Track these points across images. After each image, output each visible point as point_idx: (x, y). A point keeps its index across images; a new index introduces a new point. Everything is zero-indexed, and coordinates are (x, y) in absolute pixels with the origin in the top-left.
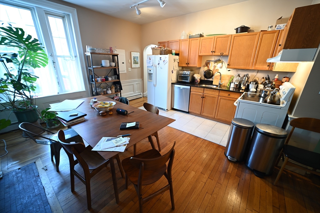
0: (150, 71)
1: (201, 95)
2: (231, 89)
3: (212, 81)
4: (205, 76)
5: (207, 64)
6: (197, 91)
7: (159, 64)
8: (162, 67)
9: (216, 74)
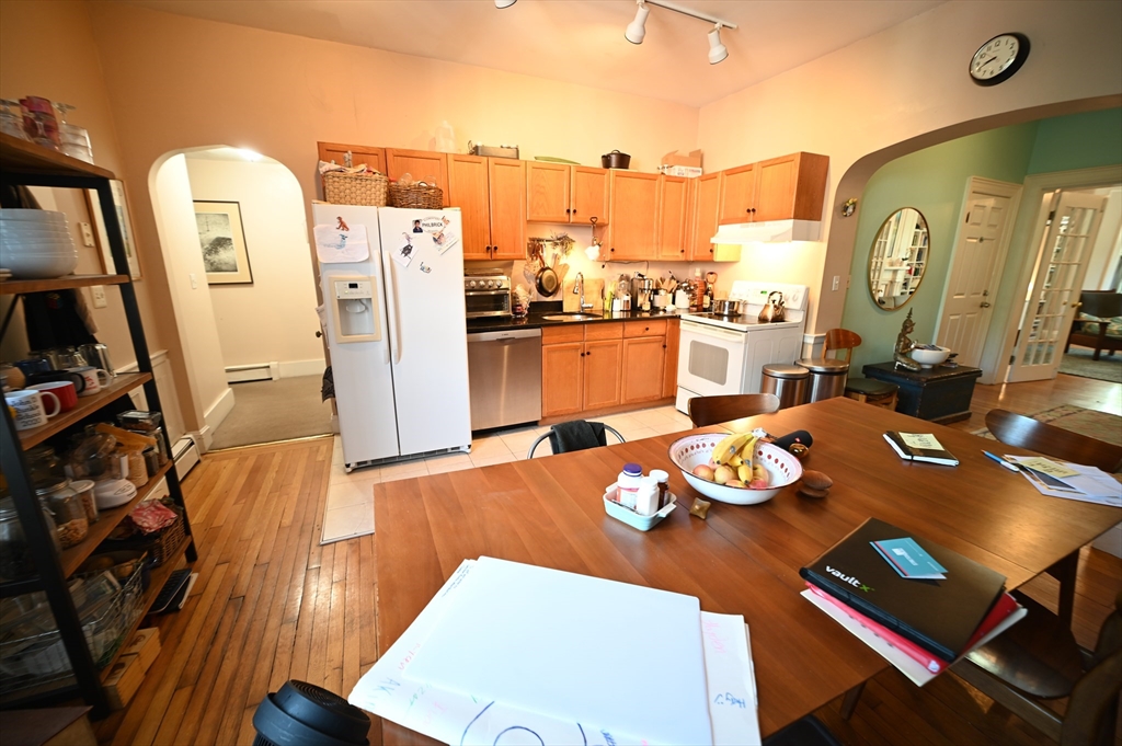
0: (353, 286)
1: (576, 348)
2: (616, 316)
3: (561, 303)
4: (541, 289)
5: (535, 249)
6: (562, 339)
7: (407, 250)
8: (426, 265)
9: (568, 279)
